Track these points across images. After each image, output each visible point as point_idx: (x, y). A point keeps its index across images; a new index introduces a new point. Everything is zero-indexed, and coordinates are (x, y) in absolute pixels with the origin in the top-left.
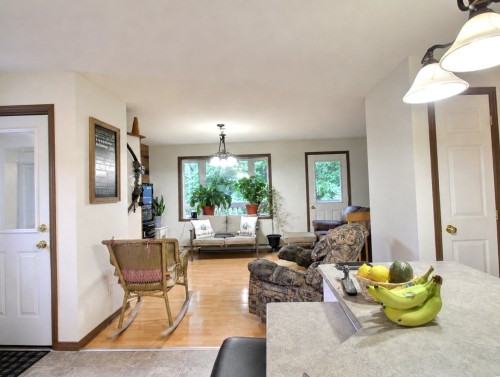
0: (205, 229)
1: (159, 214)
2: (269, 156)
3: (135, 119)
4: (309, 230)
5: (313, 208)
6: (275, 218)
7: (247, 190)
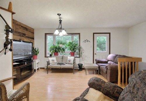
0: (54, 61)
1: (36, 55)
2: (79, 34)
3: (10, 3)
4: (93, 63)
5: (95, 54)
6: (81, 58)
7: (71, 47)
